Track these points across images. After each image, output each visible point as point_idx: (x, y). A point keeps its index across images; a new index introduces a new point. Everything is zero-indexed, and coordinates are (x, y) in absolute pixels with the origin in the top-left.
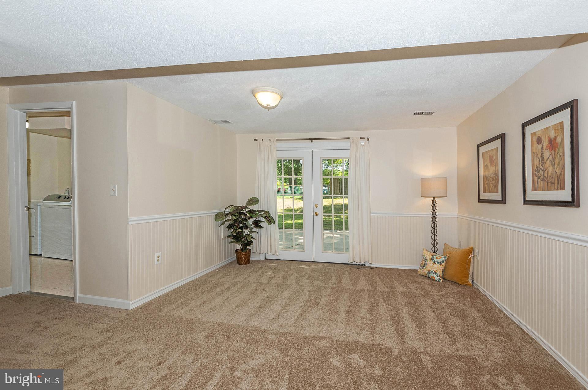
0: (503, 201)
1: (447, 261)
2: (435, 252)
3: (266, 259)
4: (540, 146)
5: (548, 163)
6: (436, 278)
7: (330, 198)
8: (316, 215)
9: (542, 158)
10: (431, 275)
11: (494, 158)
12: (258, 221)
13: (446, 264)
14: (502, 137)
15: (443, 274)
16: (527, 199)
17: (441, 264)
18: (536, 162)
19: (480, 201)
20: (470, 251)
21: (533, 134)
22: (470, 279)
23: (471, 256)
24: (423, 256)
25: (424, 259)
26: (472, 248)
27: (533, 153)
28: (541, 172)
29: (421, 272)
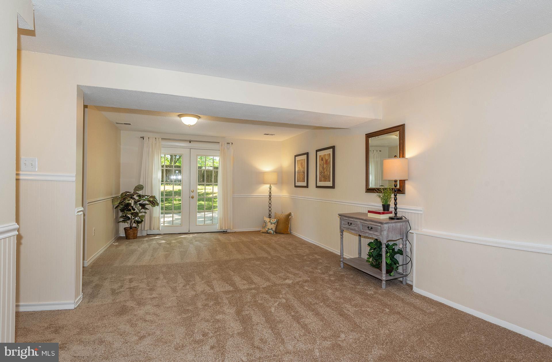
0: (307, 186)
1: (278, 222)
2: (270, 218)
3: (147, 235)
4: (322, 162)
5: (325, 170)
6: (272, 232)
7: (203, 185)
8: (193, 197)
9: (323, 167)
10: (269, 231)
11: (303, 164)
12: (144, 204)
13: (277, 224)
14: (307, 154)
15: (276, 230)
16: (317, 185)
17: (275, 224)
18: (321, 169)
19: (296, 186)
20: (290, 214)
21: (320, 156)
22: (289, 230)
23: (290, 217)
24: (264, 221)
25: (265, 222)
26: (290, 213)
27: (320, 165)
28: (323, 173)
29: (264, 230)
